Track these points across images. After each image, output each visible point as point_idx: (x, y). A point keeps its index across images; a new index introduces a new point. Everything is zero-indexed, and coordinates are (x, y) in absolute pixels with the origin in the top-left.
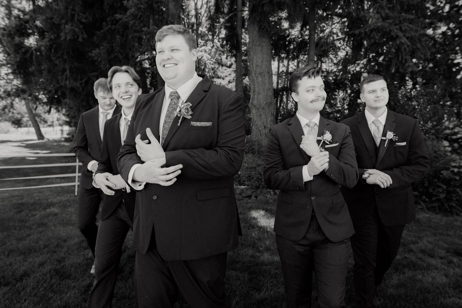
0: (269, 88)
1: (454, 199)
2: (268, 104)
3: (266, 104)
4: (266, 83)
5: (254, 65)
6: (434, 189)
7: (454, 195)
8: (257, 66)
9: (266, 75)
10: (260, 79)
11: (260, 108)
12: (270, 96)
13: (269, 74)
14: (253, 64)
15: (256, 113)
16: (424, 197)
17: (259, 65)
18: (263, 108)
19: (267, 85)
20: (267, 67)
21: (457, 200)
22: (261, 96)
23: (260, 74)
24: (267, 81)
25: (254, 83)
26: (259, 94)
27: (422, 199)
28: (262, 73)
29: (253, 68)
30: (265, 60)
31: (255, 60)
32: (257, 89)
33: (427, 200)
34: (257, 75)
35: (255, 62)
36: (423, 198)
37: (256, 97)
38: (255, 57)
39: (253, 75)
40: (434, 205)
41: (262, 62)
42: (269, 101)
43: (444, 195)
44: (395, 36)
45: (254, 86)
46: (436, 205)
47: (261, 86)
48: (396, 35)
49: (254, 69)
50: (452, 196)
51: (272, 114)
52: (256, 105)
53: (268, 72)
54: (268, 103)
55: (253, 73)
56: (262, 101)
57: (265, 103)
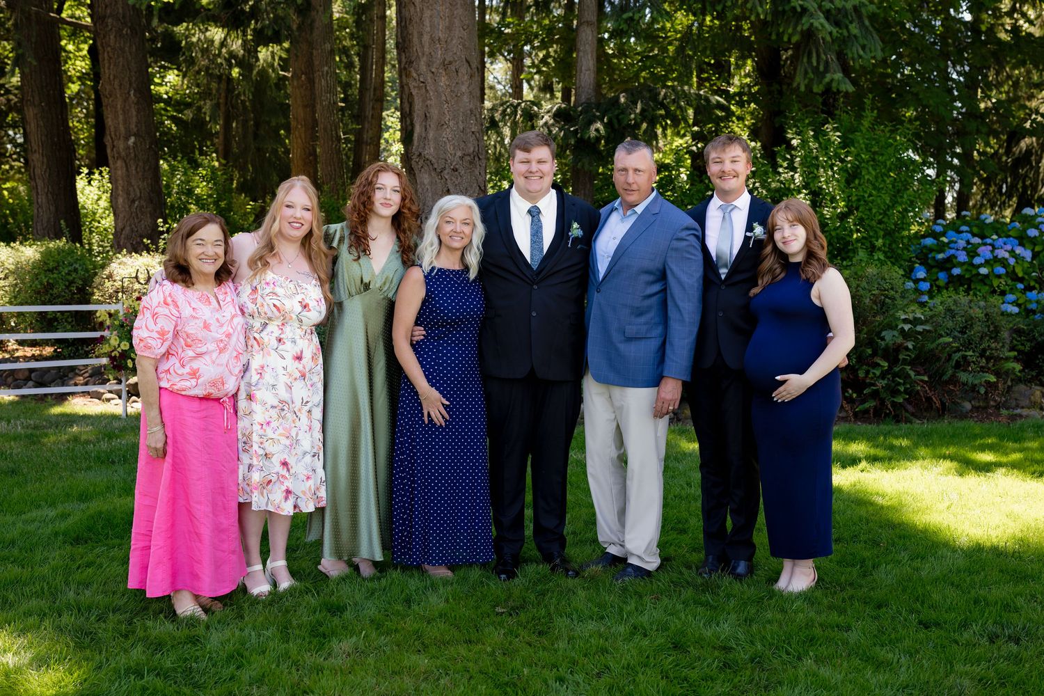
0: (471, 110)
1: (902, 389)
2: (468, 158)
3: (462, 158)
4: (463, 94)
5: (426, 38)
6: (867, 372)
7: (901, 381)
8: (432, 39)
9: (464, 70)
10: (443, 81)
11: (444, 169)
12: (473, 132)
13: (470, 66)
14: (421, 35)
15: (431, 183)
16: (850, 391)
17: (439, 39)
18: (455, 170)
19: (465, 99)
20: (464, 46)
21: (906, 391)
22: (447, 134)
23: (446, 65)
24: (464, 88)
25: (427, 91)
26: (441, 125)
27: (846, 394)
28: (450, 63)
29: (423, 47)
30: (457, 22)
31: (427, 23)
32: (434, 112)
33: (855, 395)
34: (433, 70)
35: (428, 29)
36: (848, 392)
37: (431, 135)
38: (427, 13)
39: (423, 68)
40: (867, 405)
41: (449, 28)
42: (472, 149)
43: (884, 382)
44: (799, 9)
45: (424, 101)
46: (870, 404)
47: (447, 102)
48: (801, 6)
49: (426, 49)
50: (899, 384)
51: (480, 188)
52: (433, 160)
53: (468, 61)
54: (469, 155)
55: (423, 61)
56: (449, 148)
57: (459, 154)
